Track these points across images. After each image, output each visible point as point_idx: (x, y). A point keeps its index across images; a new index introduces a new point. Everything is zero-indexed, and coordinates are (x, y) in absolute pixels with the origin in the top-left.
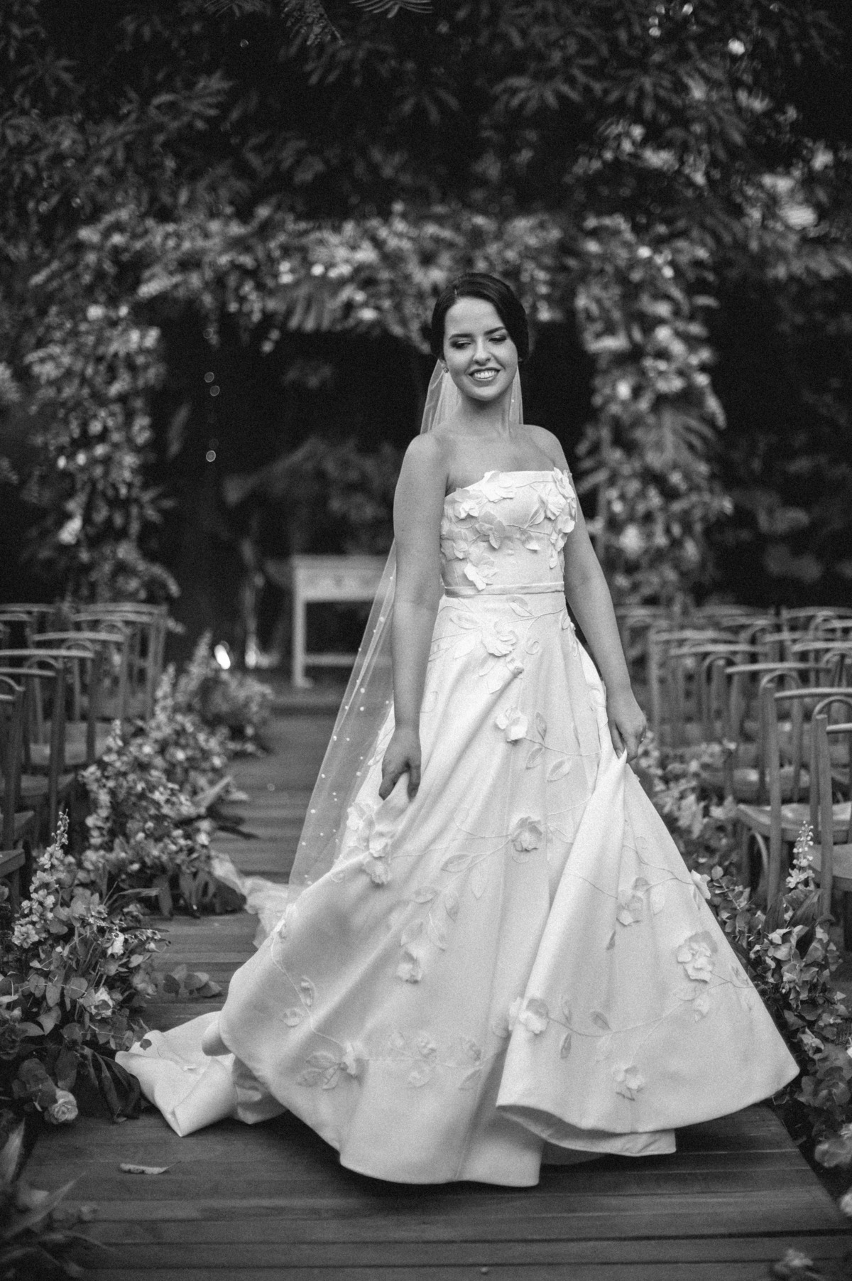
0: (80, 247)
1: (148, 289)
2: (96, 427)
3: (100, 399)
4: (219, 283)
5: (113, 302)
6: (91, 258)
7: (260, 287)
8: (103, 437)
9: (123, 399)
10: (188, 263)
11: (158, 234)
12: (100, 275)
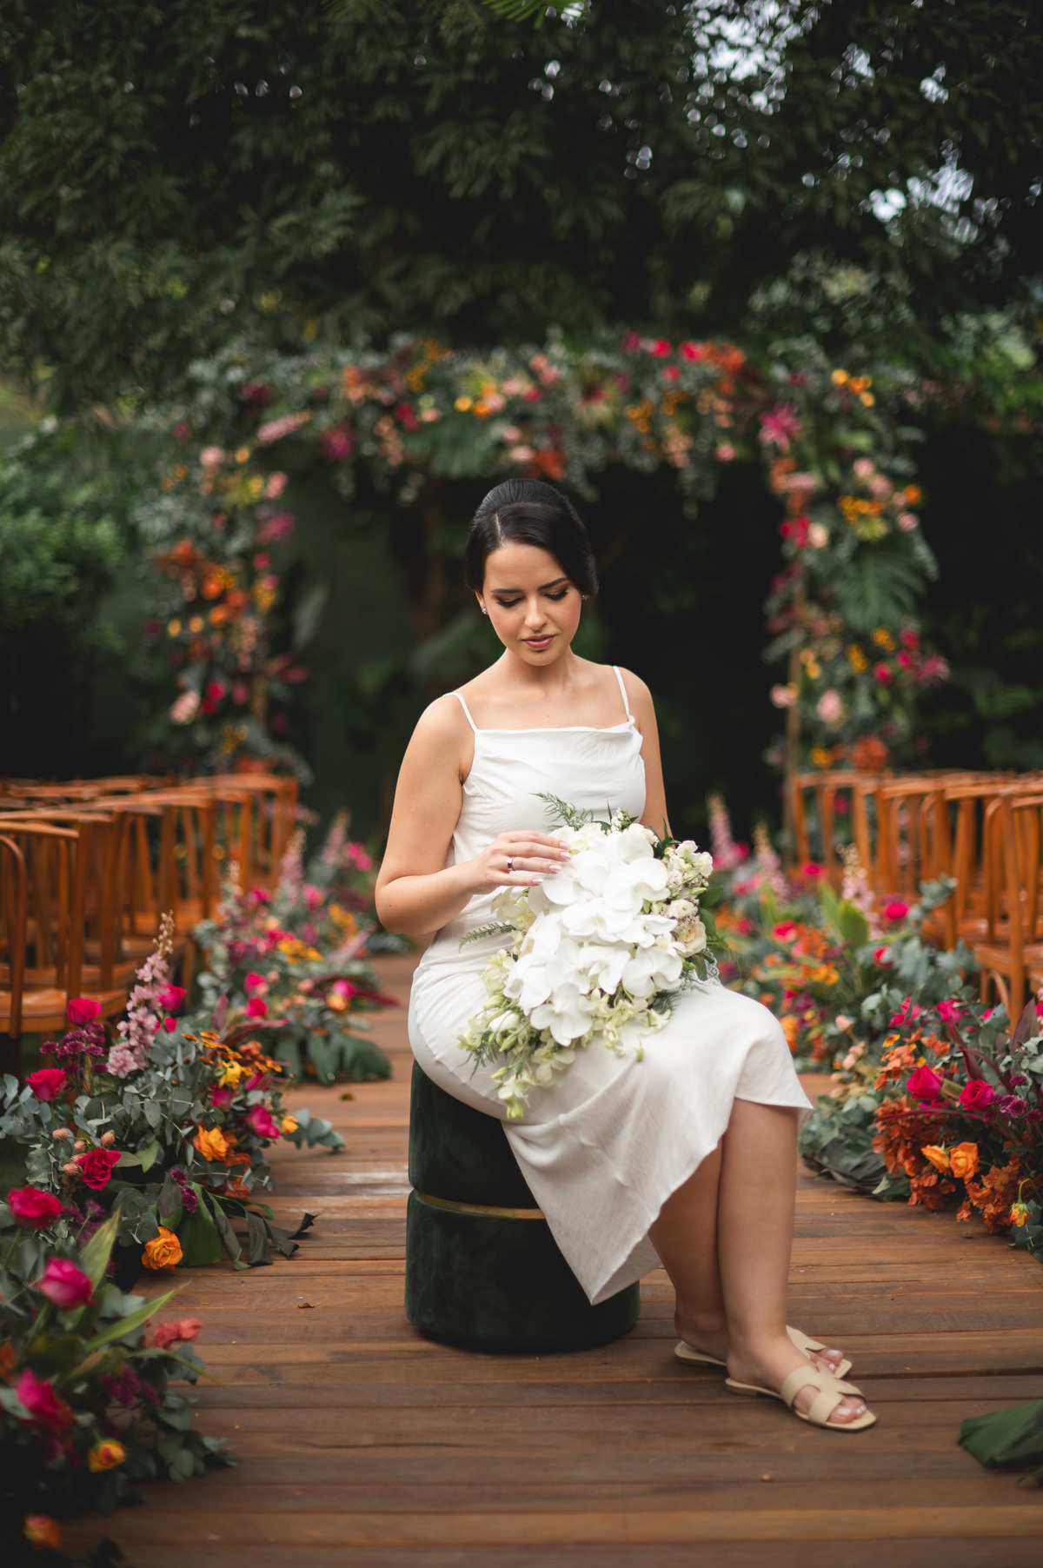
0: (193, 387)
1: (273, 429)
2: (213, 588)
3: (217, 556)
4: (351, 422)
5: (230, 446)
6: (206, 397)
7: (398, 425)
8: (221, 599)
9: (246, 555)
10: (318, 401)
11: (283, 370)
12: (215, 415)
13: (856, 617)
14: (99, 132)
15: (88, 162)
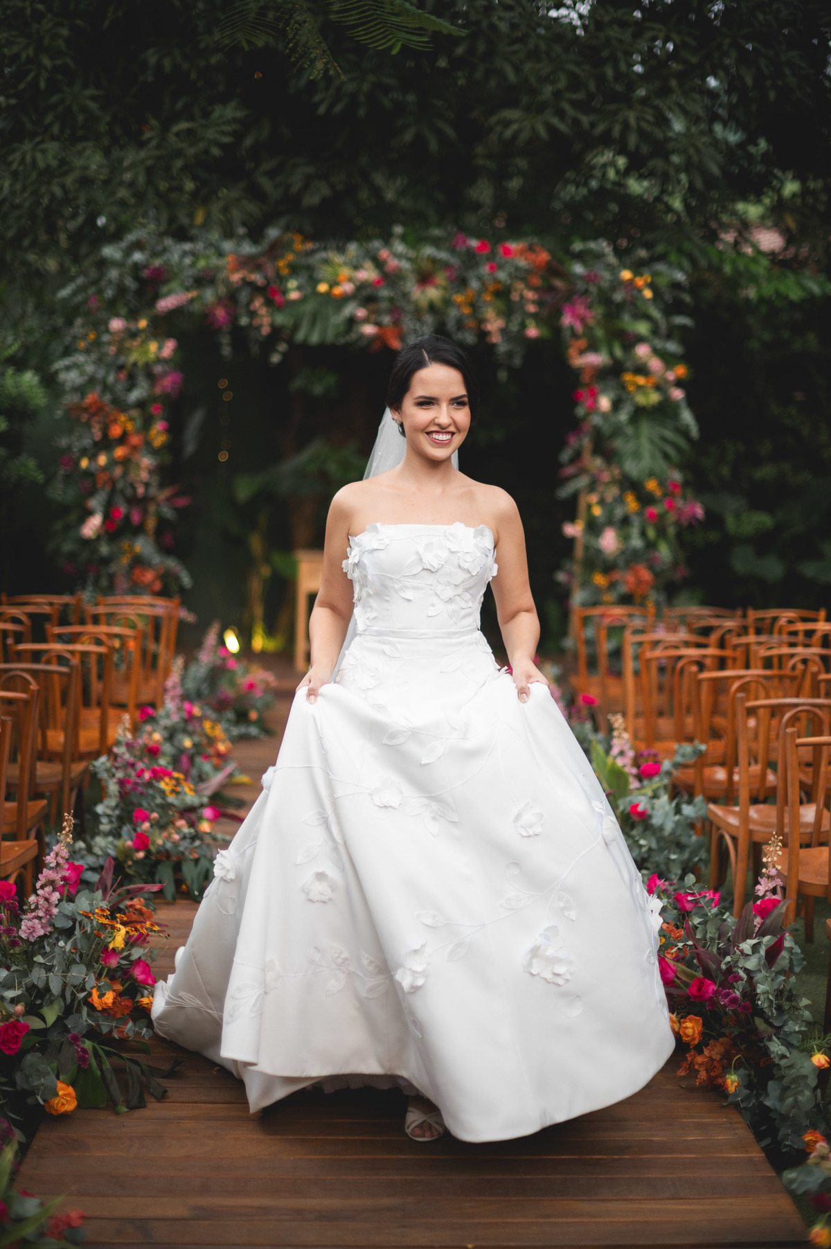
0: (103, 264)
1: (167, 303)
2: (116, 431)
3: (120, 405)
4: (232, 297)
5: (133, 315)
6: (113, 274)
7: (269, 303)
8: (123, 439)
9: (141, 404)
10: (203, 280)
11: (176, 252)
12: (121, 290)
13: (632, 468)
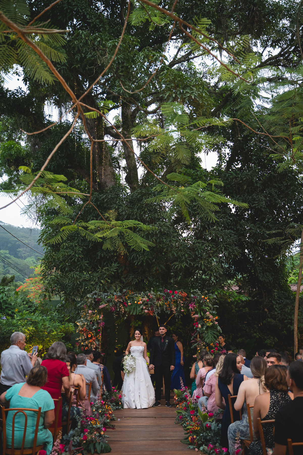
0: (88, 298)
1: (101, 307)
2: (89, 336)
3: (91, 330)
4: (116, 304)
5: (94, 309)
6: (90, 300)
7: (124, 306)
8: (91, 338)
9: (95, 329)
10: (109, 301)
11: (103, 295)
12: (91, 304)
14: (74, 254)
15: (71, 259)
